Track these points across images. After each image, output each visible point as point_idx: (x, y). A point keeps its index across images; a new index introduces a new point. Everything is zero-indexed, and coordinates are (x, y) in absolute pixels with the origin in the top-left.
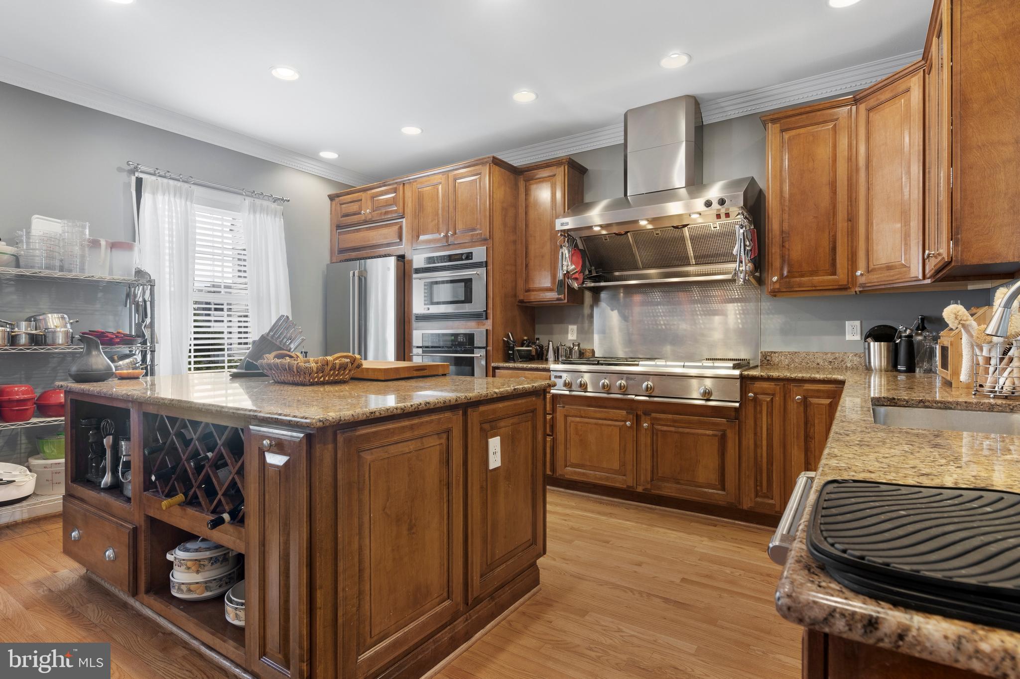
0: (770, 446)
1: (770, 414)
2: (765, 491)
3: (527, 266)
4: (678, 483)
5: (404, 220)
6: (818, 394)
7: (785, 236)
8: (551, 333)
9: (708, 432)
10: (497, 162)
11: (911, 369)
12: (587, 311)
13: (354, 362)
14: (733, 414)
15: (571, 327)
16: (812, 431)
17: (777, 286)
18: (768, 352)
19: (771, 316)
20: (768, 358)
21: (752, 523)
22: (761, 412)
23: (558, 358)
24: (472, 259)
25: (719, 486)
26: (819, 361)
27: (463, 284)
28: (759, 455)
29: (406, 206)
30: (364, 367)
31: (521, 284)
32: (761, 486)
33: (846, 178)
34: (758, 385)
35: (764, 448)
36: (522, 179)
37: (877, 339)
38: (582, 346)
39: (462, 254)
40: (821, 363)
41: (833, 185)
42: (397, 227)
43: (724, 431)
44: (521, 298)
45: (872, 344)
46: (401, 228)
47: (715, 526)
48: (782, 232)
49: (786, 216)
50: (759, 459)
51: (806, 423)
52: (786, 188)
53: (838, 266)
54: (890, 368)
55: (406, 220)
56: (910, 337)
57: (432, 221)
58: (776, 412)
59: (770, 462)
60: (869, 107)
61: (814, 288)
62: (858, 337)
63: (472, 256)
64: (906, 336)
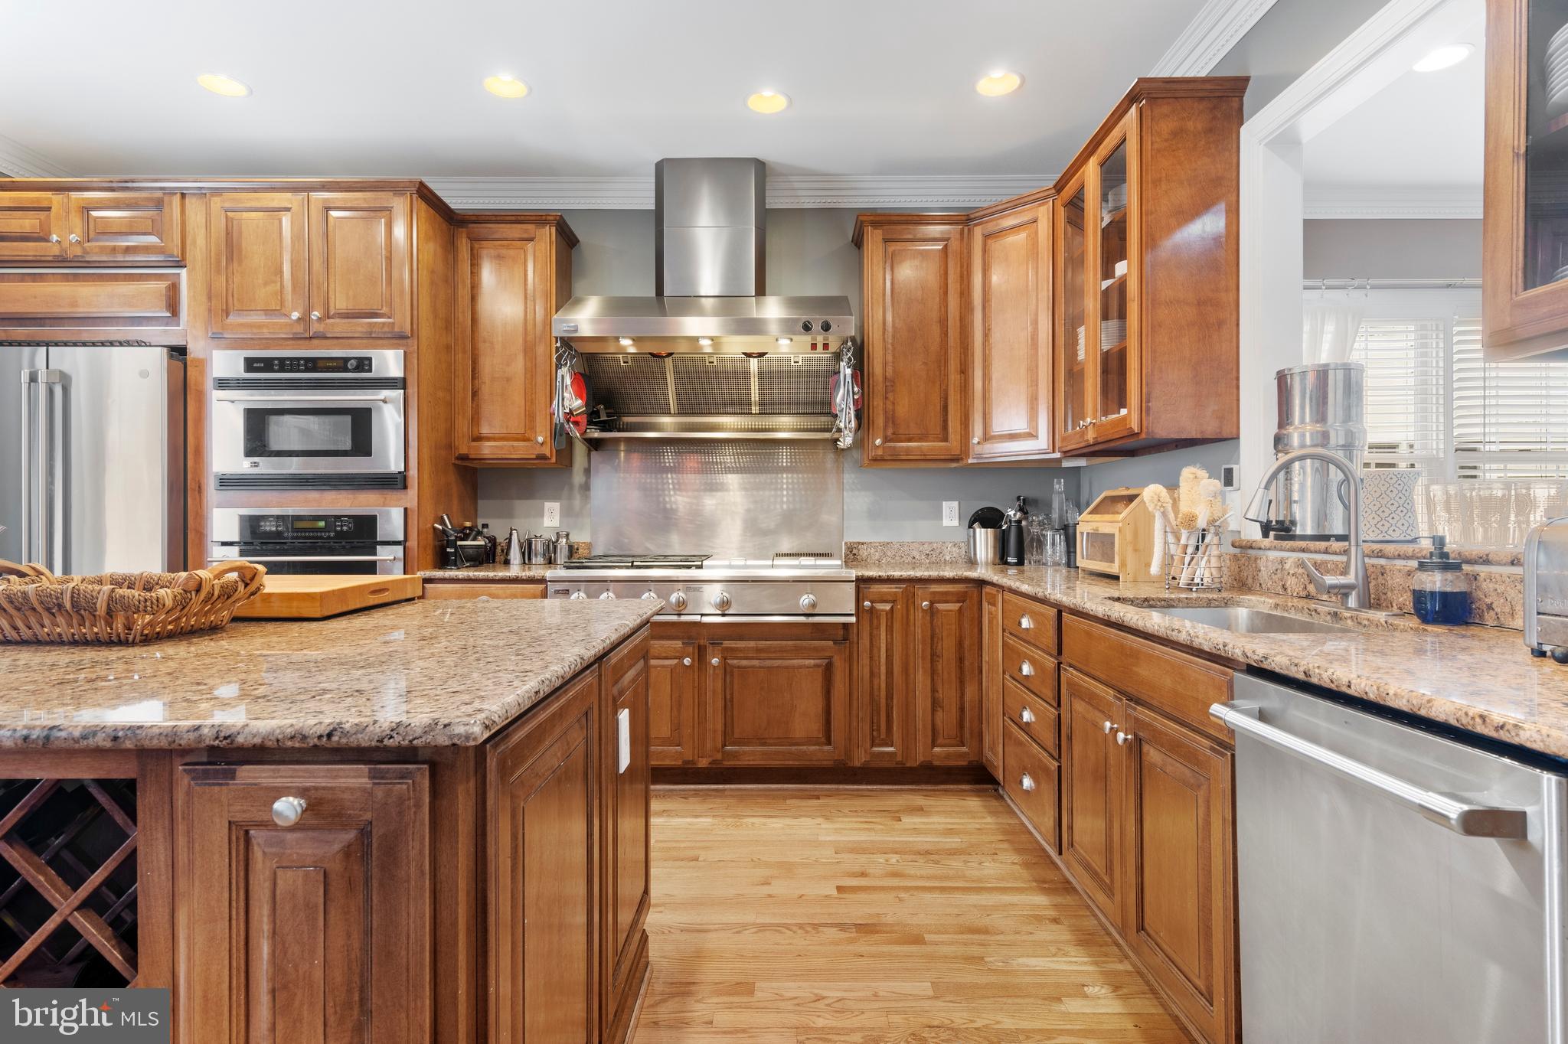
0: (890, 673)
1: (890, 629)
2: (883, 736)
3: (475, 394)
4: (764, 744)
5: (183, 272)
6: (945, 598)
7: (890, 384)
8: (510, 514)
9: (807, 662)
10: (426, 195)
11: (1020, 562)
12: (578, 477)
13: (252, 579)
14: (841, 632)
15: (548, 505)
16: (940, 647)
17: (880, 452)
18: (854, 543)
19: (856, 493)
20: (854, 551)
21: (861, 783)
22: (878, 627)
23: (530, 559)
24: (370, 371)
25: (823, 740)
26: (915, 553)
27: (348, 419)
28: (876, 687)
29: (188, 242)
30: (266, 590)
31: (463, 426)
32: (879, 730)
33: (958, 318)
34: (877, 588)
35: (883, 677)
36: (464, 235)
37: (984, 525)
38: (573, 538)
39: (346, 360)
40: (917, 557)
41: (943, 322)
42: (162, 285)
43: (830, 658)
44: (463, 450)
45: (978, 530)
46: (173, 290)
47: (818, 798)
48: (885, 378)
49: (890, 358)
50: (876, 693)
51: (932, 638)
52: (889, 318)
53: (950, 430)
54: (998, 561)
55: (189, 274)
56: (1019, 522)
57: (266, 284)
58: (897, 626)
59: (889, 697)
61: (922, 458)
62: (956, 523)
63: (370, 365)
64: (1016, 522)
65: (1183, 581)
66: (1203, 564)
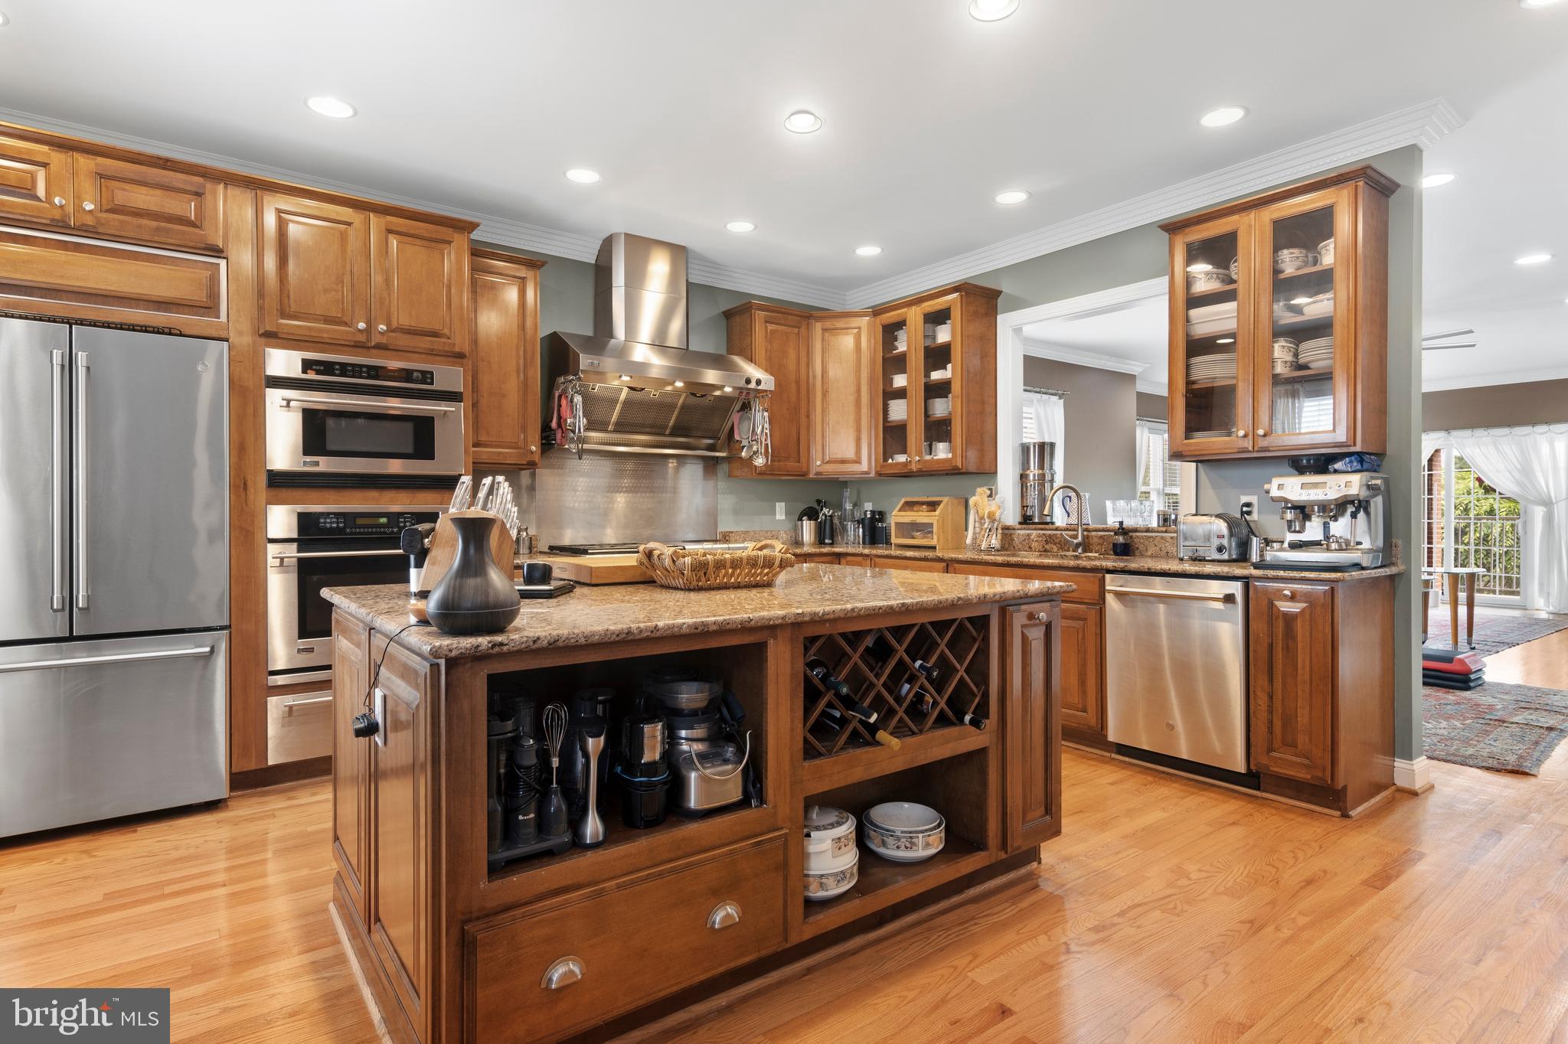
3: (474, 405)
5: (222, 263)
11: (833, 543)
12: (525, 480)
18: (727, 532)
19: (726, 496)
20: (727, 538)
24: (432, 383)
27: (410, 426)
29: (231, 234)
33: (805, 381)
37: (808, 519)
39: (410, 372)
42: (199, 273)
45: (804, 522)
46: (213, 281)
53: (800, 454)
54: (817, 543)
55: (229, 265)
56: (831, 516)
60: (824, 328)
61: (786, 473)
62: (783, 517)
63: (432, 378)
64: (829, 516)
65: (983, 546)
66: (994, 537)
